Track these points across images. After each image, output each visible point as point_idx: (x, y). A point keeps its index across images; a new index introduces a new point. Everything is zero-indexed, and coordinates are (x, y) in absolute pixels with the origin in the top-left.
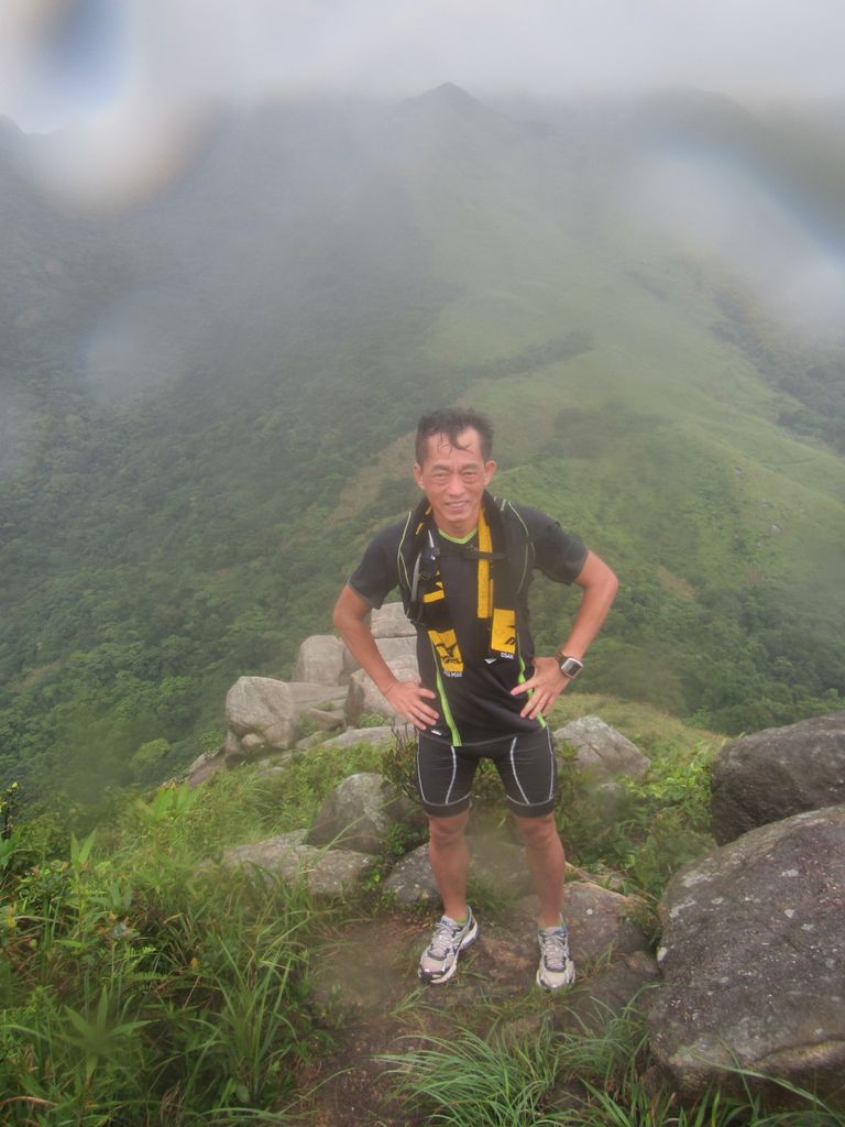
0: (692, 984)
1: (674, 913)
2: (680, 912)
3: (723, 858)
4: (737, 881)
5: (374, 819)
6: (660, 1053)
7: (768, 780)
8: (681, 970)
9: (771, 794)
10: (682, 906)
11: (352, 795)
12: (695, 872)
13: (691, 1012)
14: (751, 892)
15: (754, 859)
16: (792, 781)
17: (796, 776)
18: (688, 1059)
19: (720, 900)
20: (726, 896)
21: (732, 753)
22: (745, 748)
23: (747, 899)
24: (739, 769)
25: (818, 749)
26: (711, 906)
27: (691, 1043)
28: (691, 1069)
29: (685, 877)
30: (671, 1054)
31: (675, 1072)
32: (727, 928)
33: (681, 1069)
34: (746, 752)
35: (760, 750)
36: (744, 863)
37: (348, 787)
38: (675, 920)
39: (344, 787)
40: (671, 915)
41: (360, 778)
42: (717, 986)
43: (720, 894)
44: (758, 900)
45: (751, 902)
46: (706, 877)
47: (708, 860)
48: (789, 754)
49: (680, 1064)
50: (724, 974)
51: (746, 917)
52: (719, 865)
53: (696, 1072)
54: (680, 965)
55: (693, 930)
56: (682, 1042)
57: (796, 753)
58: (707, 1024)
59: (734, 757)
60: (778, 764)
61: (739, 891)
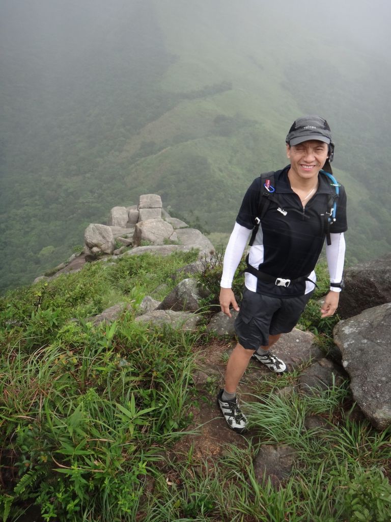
0: (368, 380)
1: (346, 345)
2: (348, 345)
3: (359, 322)
4: (372, 333)
5: (196, 298)
6: (369, 412)
7: (365, 286)
8: (359, 372)
9: (365, 292)
10: (349, 343)
11: (186, 288)
12: (347, 327)
13: (375, 393)
14: (380, 339)
15: (375, 323)
16: (376, 287)
17: (377, 285)
18: (382, 415)
19: (366, 341)
20: (368, 339)
21: (347, 274)
22: (353, 272)
23: (379, 341)
24: (351, 281)
25: (388, 275)
26: (362, 344)
27: (381, 408)
28: (383, 419)
29: (343, 329)
30: (374, 413)
31: (376, 421)
32: (375, 354)
33: (379, 419)
34: (354, 275)
35: (361, 273)
36: (370, 324)
37: (184, 284)
38: (347, 348)
39: (182, 284)
40: (344, 347)
41: (188, 281)
42: (381, 381)
43: (365, 338)
44: (384, 342)
45: (381, 343)
46: (354, 330)
47: (352, 322)
48: (375, 276)
49: (379, 417)
50: (382, 376)
51: (381, 350)
52: (359, 325)
53: (385, 420)
54: (357, 370)
55: (358, 354)
56: (377, 407)
57: (378, 276)
58: (385, 399)
59: (348, 276)
60: (370, 280)
61: (374, 337)
